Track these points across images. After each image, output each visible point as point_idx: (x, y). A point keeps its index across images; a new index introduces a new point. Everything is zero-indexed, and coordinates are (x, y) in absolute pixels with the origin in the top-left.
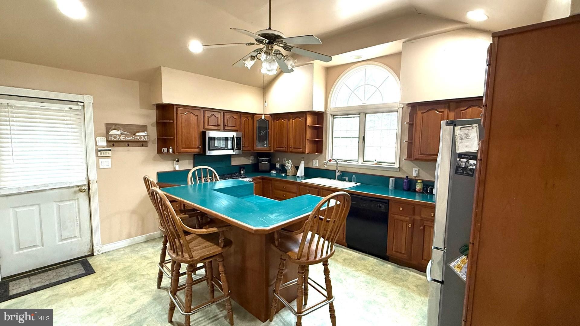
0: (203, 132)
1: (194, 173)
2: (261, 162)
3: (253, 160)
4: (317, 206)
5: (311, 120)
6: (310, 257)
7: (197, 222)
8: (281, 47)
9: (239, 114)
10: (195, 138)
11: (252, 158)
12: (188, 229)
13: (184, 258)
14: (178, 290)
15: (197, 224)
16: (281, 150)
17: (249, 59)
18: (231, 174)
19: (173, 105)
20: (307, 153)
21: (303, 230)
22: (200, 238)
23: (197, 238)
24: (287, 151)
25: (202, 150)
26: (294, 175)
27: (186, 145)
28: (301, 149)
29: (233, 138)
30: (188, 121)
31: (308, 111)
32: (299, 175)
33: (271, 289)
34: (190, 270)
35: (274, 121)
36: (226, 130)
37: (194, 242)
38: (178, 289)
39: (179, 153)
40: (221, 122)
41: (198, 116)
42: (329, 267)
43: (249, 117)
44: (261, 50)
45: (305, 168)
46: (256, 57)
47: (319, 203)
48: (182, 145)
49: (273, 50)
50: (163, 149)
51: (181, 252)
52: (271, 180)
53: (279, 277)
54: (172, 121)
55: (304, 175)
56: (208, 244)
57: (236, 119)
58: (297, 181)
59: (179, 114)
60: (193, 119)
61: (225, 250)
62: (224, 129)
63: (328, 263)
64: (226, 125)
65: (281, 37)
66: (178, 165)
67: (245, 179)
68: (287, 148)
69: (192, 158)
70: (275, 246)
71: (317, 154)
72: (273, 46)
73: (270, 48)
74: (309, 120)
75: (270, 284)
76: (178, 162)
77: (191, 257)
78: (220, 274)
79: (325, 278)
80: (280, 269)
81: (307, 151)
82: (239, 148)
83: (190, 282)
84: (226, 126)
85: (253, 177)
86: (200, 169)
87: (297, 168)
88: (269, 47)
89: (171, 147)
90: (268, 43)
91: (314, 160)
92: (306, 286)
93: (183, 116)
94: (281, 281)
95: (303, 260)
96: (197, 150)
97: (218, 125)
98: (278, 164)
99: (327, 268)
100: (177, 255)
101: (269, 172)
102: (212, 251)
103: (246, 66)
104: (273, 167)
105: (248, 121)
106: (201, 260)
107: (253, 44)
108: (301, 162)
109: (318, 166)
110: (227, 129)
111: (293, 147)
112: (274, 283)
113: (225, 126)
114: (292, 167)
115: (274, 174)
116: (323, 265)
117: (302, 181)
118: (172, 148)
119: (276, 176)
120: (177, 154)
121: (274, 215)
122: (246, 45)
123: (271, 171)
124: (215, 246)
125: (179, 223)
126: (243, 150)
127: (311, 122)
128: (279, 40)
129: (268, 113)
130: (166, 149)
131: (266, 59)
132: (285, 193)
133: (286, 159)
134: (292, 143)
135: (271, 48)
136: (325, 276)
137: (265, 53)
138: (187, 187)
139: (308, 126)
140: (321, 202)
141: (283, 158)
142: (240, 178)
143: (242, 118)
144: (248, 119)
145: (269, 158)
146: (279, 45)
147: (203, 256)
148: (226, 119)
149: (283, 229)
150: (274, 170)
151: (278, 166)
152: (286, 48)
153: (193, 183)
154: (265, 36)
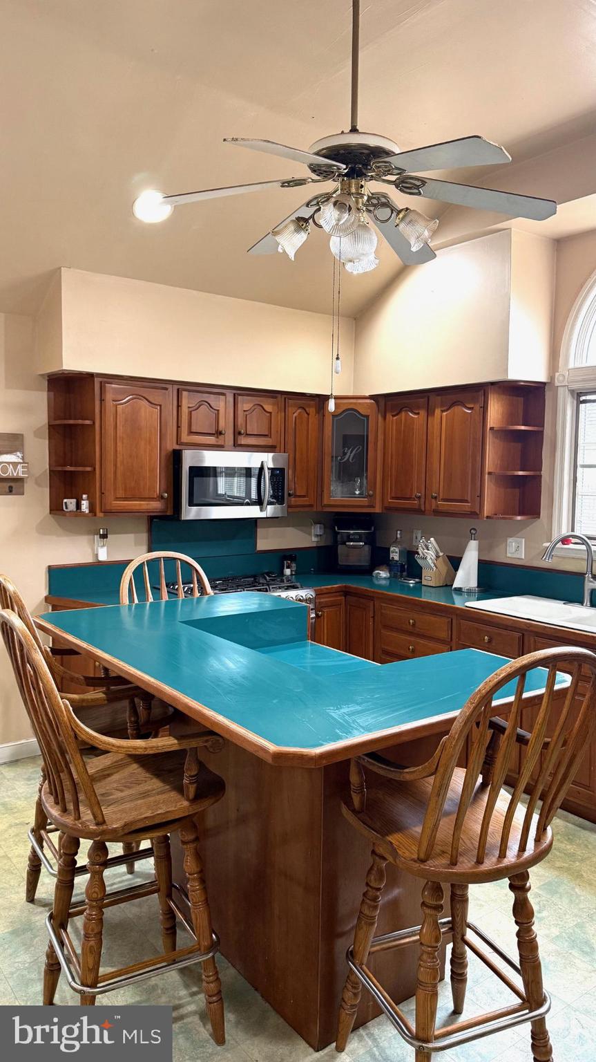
0: (174, 451)
1: (138, 572)
2: (344, 543)
3: (320, 535)
4: (480, 690)
5: (501, 410)
6: (461, 859)
7: (130, 717)
8: (389, 182)
9: (280, 399)
10: (152, 470)
11: (317, 529)
12: (91, 735)
13: (80, 821)
14: (70, 913)
15: (131, 722)
16: (406, 506)
17: (292, 227)
18: (254, 576)
19: (91, 376)
20: (487, 517)
21: (435, 767)
22: (135, 766)
23: (127, 765)
24: (423, 509)
25: (171, 505)
26: (446, 585)
27: (125, 490)
28: (466, 501)
29: (261, 469)
30: (133, 422)
31: (492, 384)
32: (459, 586)
33: (342, 945)
34: (98, 858)
35: (385, 418)
36: (241, 445)
37: (115, 777)
38: (70, 911)
39: (107, 512)
40: (226, 423)
41: (160, 406)
42: (530, 895)
43: (309, 406)
44: (327, 197)
45: (481, 563)
46: (311, 221)
47: (487, 680)
48: (115, 490)
49: (362, 195)
50: (65, 500)
51: (72, 804)
52: (370, 597)
53: (366, 912)
54: (88, 422)
55: (478, 587)
56: (155, 784)
57: (270, 413)
58: (454, 603)
59: (109, 404)
60: (148, 414)
61: (198, 808)
62: (234, 446)
63: (528, 885)
64: (242, 432)
65: (388, 153)
66: (105, 549)
67: (292, 594)
68: (422, 500)
69: (144, 526)
70: (354, 811)
71: (519, 518)
72: (363, 183)
73: (353, 190)
74: (495, 411)
75: (340, 930)
76: (107, 537)
77: (101, 822)
78: (188, 880)
79: (518, 934)
80: (371, 887)
81: (487, 509)
82: (278, 498)
83: (95, 896)
84: (240, 433)
85: (316, 588)
86: (158, 559)
87: (455, 562)
88: (350, 186)
89: (85, 496)
90: (346, 175)
91: (510, 540)
92: (458, 951)
93: (118, 405)
94: (373, 924)
95: (438, 865)
96: (156, 505)
97: (219, 433)
98: (397, 550)
99: (526, 900)
100: (65, 810)
101: (367, 571)
102: (161, 809)
103: (280, 250)
104: (380, 558)
105: (308, 418)
106: (126, 831)
107: (300, 182)
108: (468, 543)
109: (523, 557)
110: (243, 443)
111: (441, 497)
112: (352, 928)
113: (237, 433)
114: (441, 559)
115: (385, 578)
116: (512, 887)
117: (468, 604)
118: (88, 499)
119: (390, 587)
120: (102, 515)
121: (345, 710)
122: (282, 186)
123: (373, 571)
124: (173, 794)
125: (66, 718)
126: (289, 506)
127: (500, 417)
128: (380, 162)
129: (367, 394)
130: (74, 501)
131: (337, 224)
132: (412, 639)
133: (422, 533)
134: (438, 484)
135: (357, 189)
136: (517, 928)
137: (335, 204)
138: (118, 610)
139: (492, 429)
140: (494, 677)
141: (413, 532)
142: (280, 588)
143: (290, 410)
144: (308, 414)
145: (370, 529)
146: (384, 178)
147: (132, 823)
148: (240, 413)
149: (373, 755)
150: (384, 567)
151: (395, 554)
152: (404, 185)
153: (136, 601)
154: (336, 153)
